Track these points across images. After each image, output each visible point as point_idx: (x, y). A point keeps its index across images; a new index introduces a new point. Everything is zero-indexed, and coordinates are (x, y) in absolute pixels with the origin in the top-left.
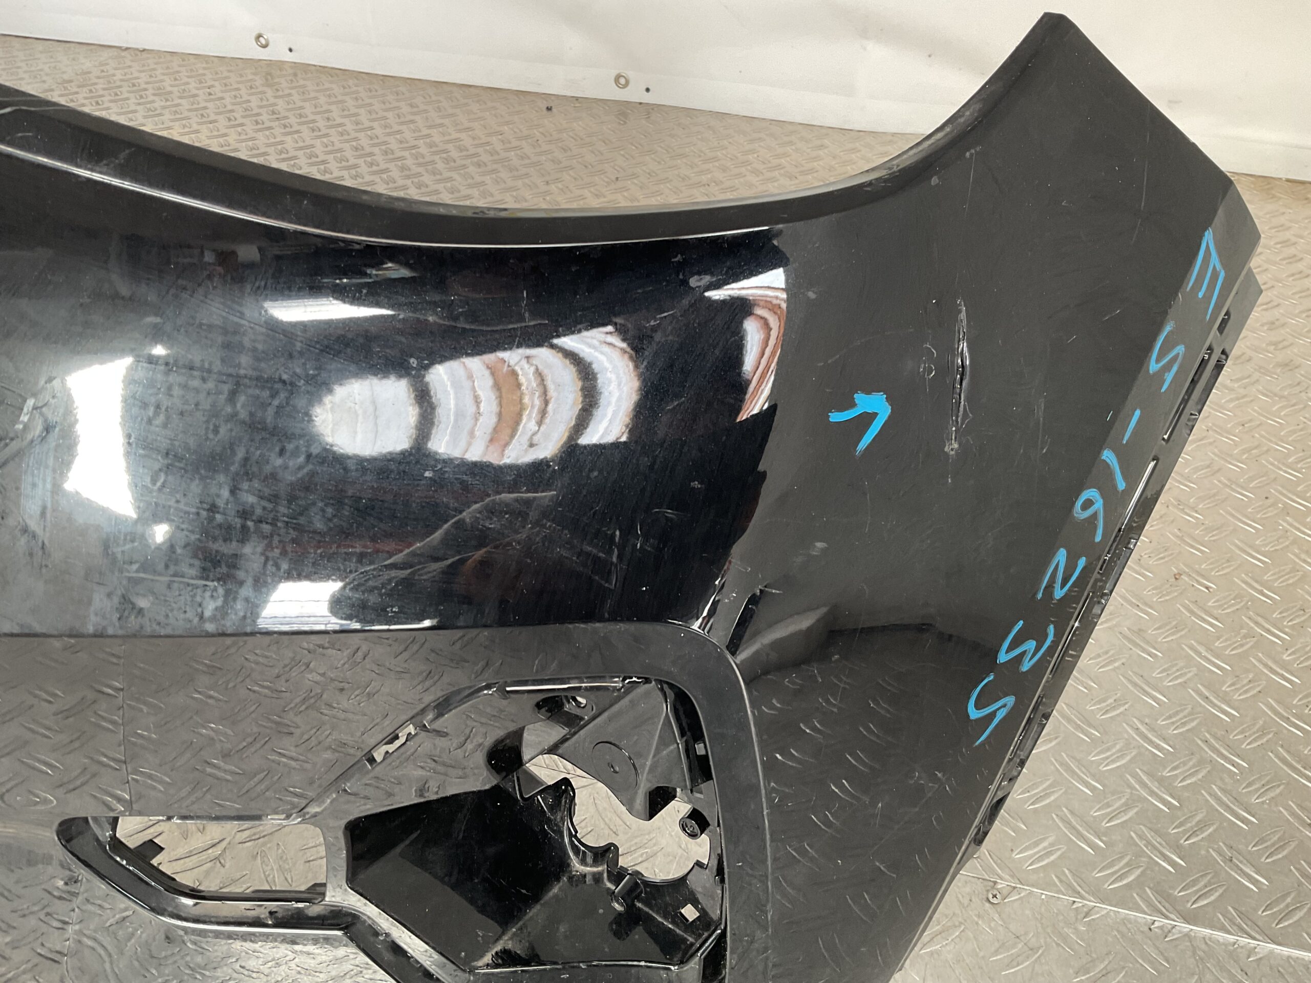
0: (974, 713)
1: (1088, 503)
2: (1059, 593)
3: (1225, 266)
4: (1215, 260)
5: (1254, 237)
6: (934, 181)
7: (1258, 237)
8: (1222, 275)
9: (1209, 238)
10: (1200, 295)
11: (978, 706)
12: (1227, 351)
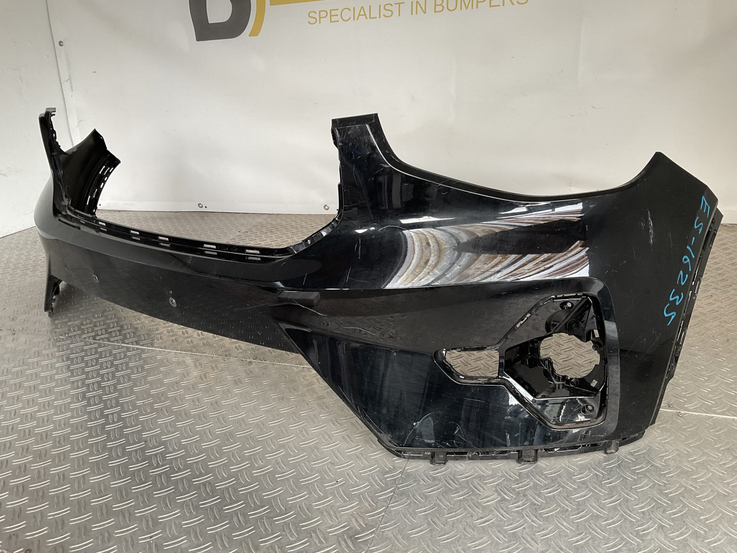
0: (666, 315)
1: (686, 260)
2: (683, 284)
3: (709, 205)
4: (706, 203)
5: (716, 200)
6: (638, 185)
7: (717, 199)
8: (709, 207)
9: (703, 198)
10: (704, 211)
11: (667, 313)
12: (716, 229)
